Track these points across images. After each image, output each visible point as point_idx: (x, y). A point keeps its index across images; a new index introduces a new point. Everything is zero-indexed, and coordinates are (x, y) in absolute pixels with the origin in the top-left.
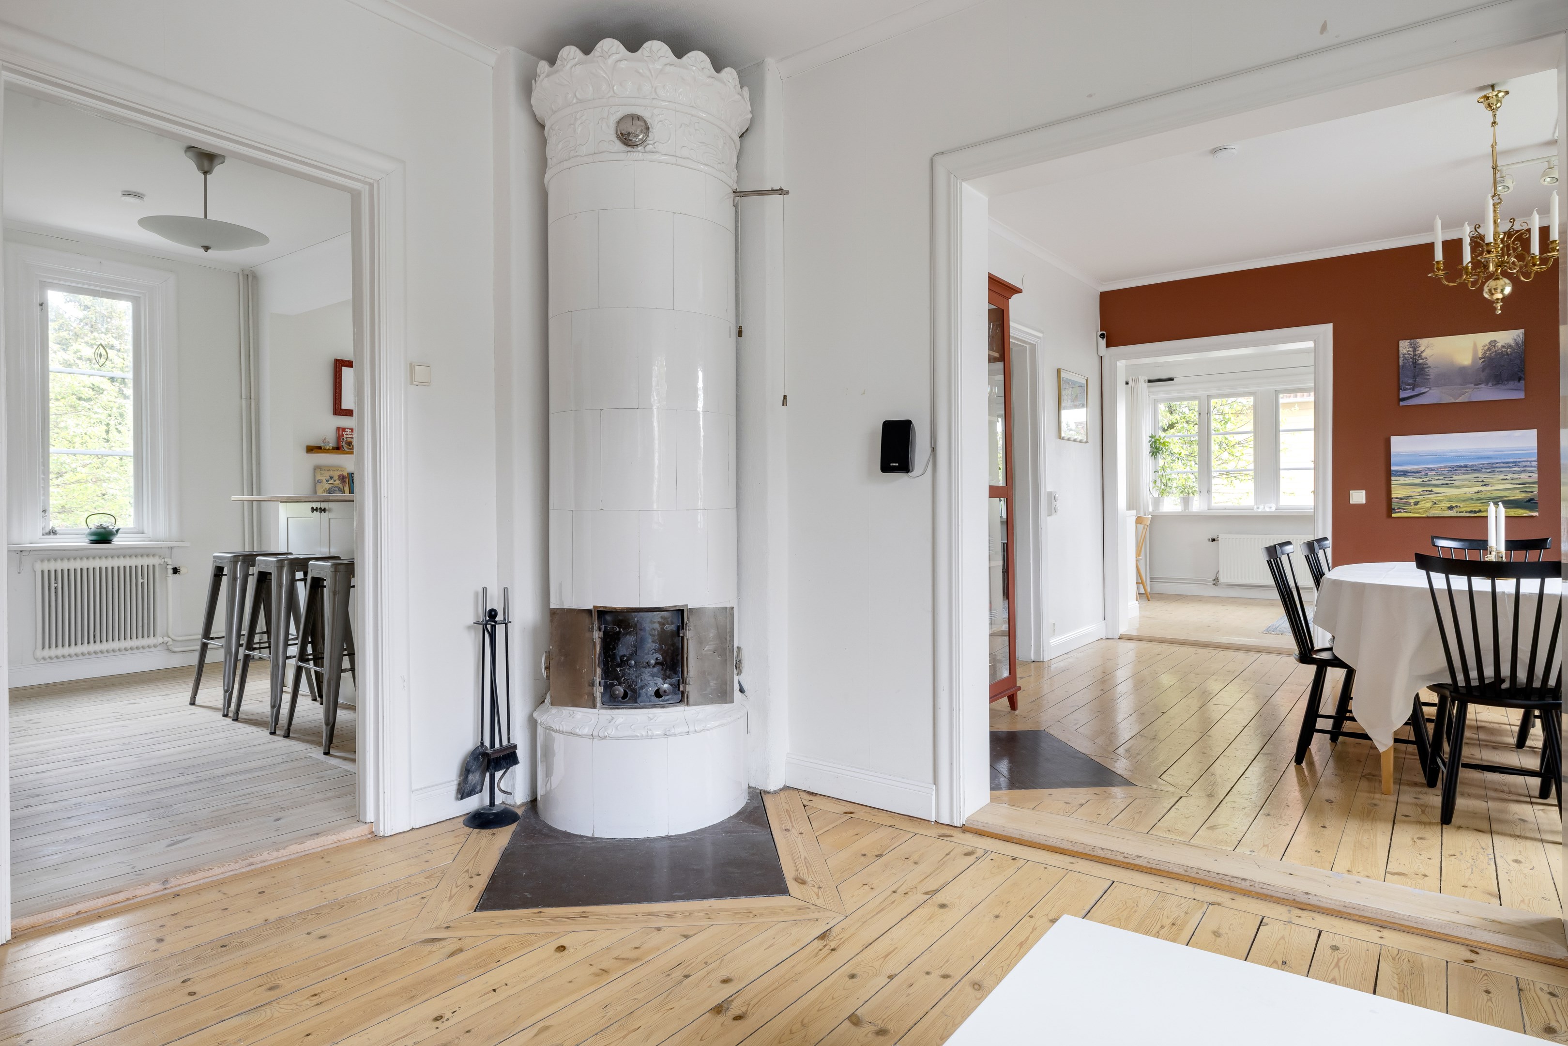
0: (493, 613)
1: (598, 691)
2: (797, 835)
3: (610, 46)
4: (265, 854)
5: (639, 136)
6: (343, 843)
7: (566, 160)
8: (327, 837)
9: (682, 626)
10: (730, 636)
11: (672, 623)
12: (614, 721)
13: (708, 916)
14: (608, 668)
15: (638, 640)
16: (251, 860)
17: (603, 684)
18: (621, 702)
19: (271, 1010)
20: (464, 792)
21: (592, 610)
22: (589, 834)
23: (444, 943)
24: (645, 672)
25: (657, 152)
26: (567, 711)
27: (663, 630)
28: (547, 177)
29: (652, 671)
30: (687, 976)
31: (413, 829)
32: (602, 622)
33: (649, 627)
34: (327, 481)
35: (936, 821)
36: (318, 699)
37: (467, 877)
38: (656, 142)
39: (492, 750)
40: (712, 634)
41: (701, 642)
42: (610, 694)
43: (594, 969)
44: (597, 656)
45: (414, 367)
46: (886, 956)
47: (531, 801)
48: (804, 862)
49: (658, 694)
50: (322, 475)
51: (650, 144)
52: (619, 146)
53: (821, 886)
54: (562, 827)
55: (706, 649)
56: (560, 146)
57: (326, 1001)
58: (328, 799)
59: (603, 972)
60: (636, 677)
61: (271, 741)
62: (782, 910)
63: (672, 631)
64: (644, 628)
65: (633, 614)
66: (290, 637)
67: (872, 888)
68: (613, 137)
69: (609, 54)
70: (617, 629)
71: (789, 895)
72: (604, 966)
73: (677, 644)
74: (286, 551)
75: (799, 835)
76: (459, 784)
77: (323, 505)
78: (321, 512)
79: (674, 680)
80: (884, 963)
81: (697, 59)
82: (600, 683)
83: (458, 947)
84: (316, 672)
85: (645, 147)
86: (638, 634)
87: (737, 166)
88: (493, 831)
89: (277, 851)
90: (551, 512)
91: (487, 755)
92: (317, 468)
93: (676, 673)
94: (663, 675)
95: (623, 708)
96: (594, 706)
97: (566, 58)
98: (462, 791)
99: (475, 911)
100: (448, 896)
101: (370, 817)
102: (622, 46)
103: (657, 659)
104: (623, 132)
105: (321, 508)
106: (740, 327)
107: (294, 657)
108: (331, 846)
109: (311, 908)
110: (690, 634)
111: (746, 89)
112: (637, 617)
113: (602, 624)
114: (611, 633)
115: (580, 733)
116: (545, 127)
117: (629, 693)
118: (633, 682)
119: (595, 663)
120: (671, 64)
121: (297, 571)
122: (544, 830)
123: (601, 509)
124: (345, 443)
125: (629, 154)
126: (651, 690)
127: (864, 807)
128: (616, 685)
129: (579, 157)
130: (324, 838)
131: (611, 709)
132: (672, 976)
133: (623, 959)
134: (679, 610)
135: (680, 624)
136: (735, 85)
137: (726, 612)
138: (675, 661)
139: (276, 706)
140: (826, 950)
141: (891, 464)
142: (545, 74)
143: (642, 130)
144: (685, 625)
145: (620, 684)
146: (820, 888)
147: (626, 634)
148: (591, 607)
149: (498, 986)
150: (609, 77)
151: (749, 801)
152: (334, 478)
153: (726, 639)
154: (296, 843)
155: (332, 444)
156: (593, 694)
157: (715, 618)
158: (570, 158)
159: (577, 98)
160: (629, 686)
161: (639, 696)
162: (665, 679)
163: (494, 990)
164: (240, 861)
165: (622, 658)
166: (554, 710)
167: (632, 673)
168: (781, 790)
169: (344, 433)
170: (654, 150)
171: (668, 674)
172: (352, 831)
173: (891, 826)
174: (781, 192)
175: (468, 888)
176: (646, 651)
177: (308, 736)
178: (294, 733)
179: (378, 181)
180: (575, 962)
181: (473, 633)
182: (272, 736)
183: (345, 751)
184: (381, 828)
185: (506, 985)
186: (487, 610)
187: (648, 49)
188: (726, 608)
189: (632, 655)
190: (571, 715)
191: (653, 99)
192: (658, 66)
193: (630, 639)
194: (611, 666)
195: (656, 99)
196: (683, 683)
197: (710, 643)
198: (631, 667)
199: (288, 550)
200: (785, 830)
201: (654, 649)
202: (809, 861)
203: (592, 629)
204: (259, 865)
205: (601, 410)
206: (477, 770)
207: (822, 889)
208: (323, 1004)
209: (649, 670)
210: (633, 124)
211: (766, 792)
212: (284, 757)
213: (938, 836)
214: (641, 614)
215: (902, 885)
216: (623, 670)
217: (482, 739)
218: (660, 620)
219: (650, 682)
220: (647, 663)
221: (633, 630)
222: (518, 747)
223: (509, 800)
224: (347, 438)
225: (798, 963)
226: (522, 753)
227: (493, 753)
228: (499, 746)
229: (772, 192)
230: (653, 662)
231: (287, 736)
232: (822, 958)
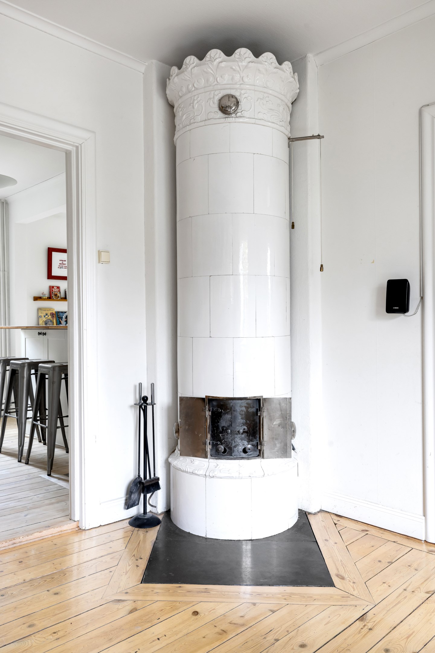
0: (145, 398)
1: (209, 448)
2: (333, 544)
3: (216, 54)
4: (21, 537)
5: (233, 107)
6: (63, 533)
7: (188, 125)
8: (54, 529)
9: (259, 409)
10: (289, 416)
11: (253, 407)
12: (218, 467)
13: (284, 597)
14: (214, 434)
15: (233, 417)
16: (14, 541)
17: (211, 443)
18: (222, 455)
19: (31, 640)
20: (129, 505)
21: (204, 398)
22: (204, 536)
23: (125, 603)
24: (237, 437)
25: (243, 117)
26: (189, 459)
27: (247, 411)
28: (176, 137)
29: (241, 437)
30: (277, 640)
31: (101, 526)
32: (211, 405)
33: (239, 409)
34: (45, 316)
35: (425, 540)
36: (42, 441)
37: (134, 560)
38: (242, 111)
39: (145, 480)
40: (278, 414)
41: (271, 419)
42: (215, 450)
43: (217, 630)
44: (208, 427)
45: (101, 253)
46: (408, 637)
47: (166, 512)
48: (341, 564)
49: (245, 451)
50: (41, 313)
51: (239, 112)
52: (220, 114)
53: (355, 582)
54: (187, 530)
55: (274, 424)
56: (184, 117)
57: (62, 637)
58: (52, 504)
59: (224, 632)
60: (232, 440)
61: (19, 466)
62: (331, 597)
63: (253, 412)
64: (236, 410)
65: (230, 401)
66: (29, 406)
67: (389, 586)
68: (217, 109)
69: (215, 59)
70: (219, 410)
71: (335, 587)
72: (223, 628)
73: (256, 420)
74: (24, 357)
75: (335, 544)
76: (126, 500)
77: (44, 331)
78: (43, 335)
79: (255, 443)
80: (407, 643)
81: (268, 57)
82: (209, 443)
83: (134, 607)
84: (41, 427)
85: (236, 114)
86: (232, 413)
87: (290, 123)
88: (146, 530)
89: (27, 536)
90: (179, 338)
91: (143, 483)
92: (39, 309)
93: (255, 438)
94: (248, 439)
95: (224, 459)
96: (206, 457)
97: (188, 63)
98: (128, 504)
99: (141, 583)
100: (125, 571)
101: (77, 518)
102: (222, 53)
103: (244, 429)
104: (223, 106)
105: (43, 333)
106: (293, 223)
107: (31, 418)
108: (56, 534)
109: (48, 574)
110: (265, 414)
111: (296, 74)
112: (232, 403)
113: (211, 407)
114: (216, 413)
115: (198, 473)
116: (174, 107)
117: (227, 449)
118: (229, 443)
119: (207, 431)
120: (252, 61)
121: (32, 369)
122: (176, 531)
123: (210, 337)
124: (54, 295)
125: (227, 119)
126: (241, 448)
127: (374, 527)
128: (219, 445)
129: (196, 123)
130: (52, 529)
131: (216, 459)
132: (268, 639)
133: (235, 624)
134: (257, 399)
135: (258, 408)
136: (291, 72)
137: (287, 401)
138: (255, 431)
139: (21, 444)
140: (365, 630)
141: (394, 308)
142: (176, 74)
143: (235, 104)
144: (261, 409)
145: (221, 444)
146: (354, 583)
147: (225, 414)
148: (204, 397)
149: (161, 636)
150: (214, 74)
151: (299, 519)
152: (48, 315)
153: (286, 418)
154: (37, 532)
155: (47, 295)
156: (206, 450)
157: (280, 404)
158: (190, 124)
159: (195, 87)
160: (227, 445)
161: (233, 452)
162: (249, 441)
163: (158, 639)
164: (8, 541)
165: (223, 428)
166: (182, 458)
167: (229, 438)
168: (319, 512)
169: (53, 289)
170: (242, 115)
171: (250, 439)
172: (67, 525)
173: (394, 542)
174: (319, 137)
175: (136, 567)
176: (238, 424)
177: (38, 464)
178: (31, 462)
179: (81, 145)
180: (205, 623)
181: (133, 410)
182: (19, 463)
183: (59, 474)
184: (84, 525)
185: (165, 636)
186: (142, 397)
187: (238, 54)
188: (286, 398)
189: (229, 426)
190: (192, 462)
191: (241, 84)
192: (244, 64)
193: (228, 417)
194: (216, 432)
195: (243, 84)
196: (260, 444)
197: (276, 420)
198: (228, 434)
199: (25, 357)
200: (325, 540)
201: (242, 423)
202: (344, 563)
203: (205, 410)
204: (18, 544)
205: (210, 276)
206: (136, 492)
207: (356, 584)
208: (60, 639)
209: (239, 436)
210: (229, 101)
211: (310, 513)
212: (27, 476)
213: (428, 551)
214: (235, 401)
215: (410, 585)
216: (224, 435)
217: (139, 473)
218: (246, 405)
219: (240, 443)
220: (238, 432)
221: (230, 411)
222: (160, 479)
223: (154, 510)
224: (55, 292)
225: (348, 637)
226: (162, 483)
227: (146, 483)
228: (149, 478)
229: (313, 137)
230: (241, 431)
231: (27, 463)
232: (363, 635)
